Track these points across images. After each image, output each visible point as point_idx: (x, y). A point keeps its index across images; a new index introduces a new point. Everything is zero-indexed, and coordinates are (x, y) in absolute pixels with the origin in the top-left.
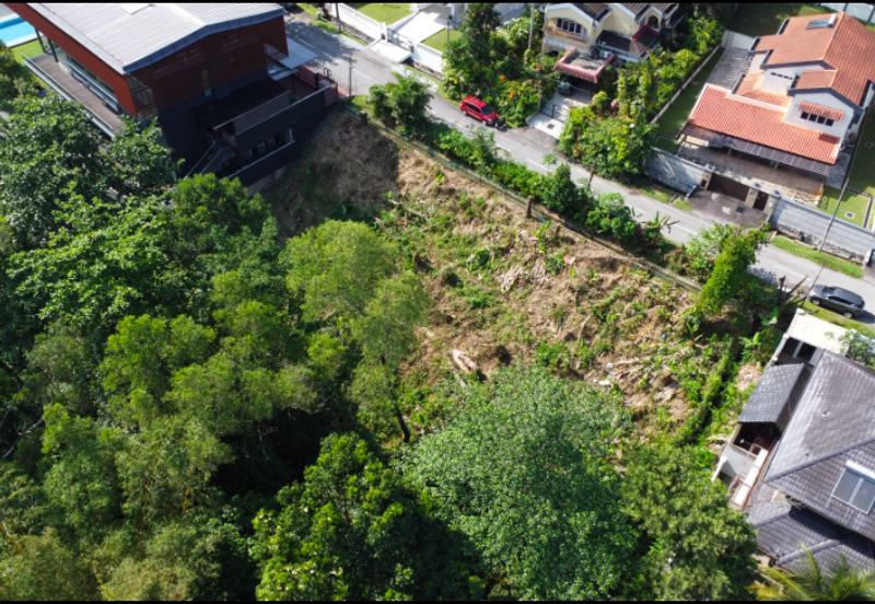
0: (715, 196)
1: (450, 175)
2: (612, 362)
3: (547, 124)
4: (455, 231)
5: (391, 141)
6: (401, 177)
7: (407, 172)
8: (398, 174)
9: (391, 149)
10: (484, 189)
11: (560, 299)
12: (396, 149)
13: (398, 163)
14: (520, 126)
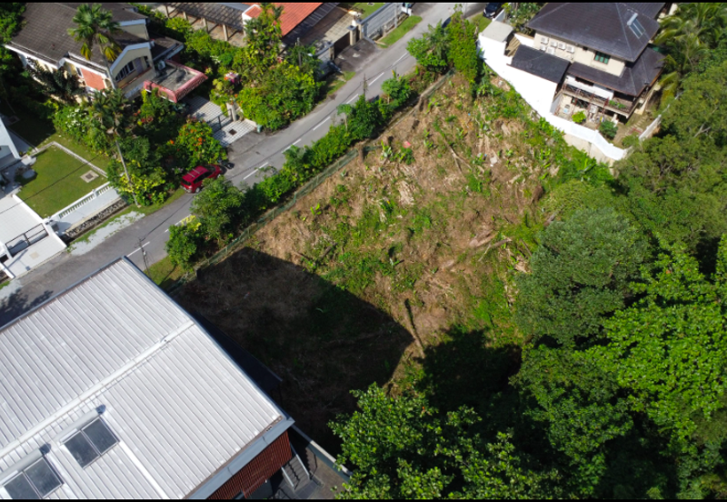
0: (340, 57)
1: (298, 207)
2: (478, 152)
3: (228, 134)
4: (353, 224)
5: (235, 254)
6: (282, 256)
7: (278, 247)
8: (277, 259)
9: (246, 256)
10: (324, 185)
11: (431, 165)
12: (247, 250)
13: (265, 254)
14: (227, 153)
